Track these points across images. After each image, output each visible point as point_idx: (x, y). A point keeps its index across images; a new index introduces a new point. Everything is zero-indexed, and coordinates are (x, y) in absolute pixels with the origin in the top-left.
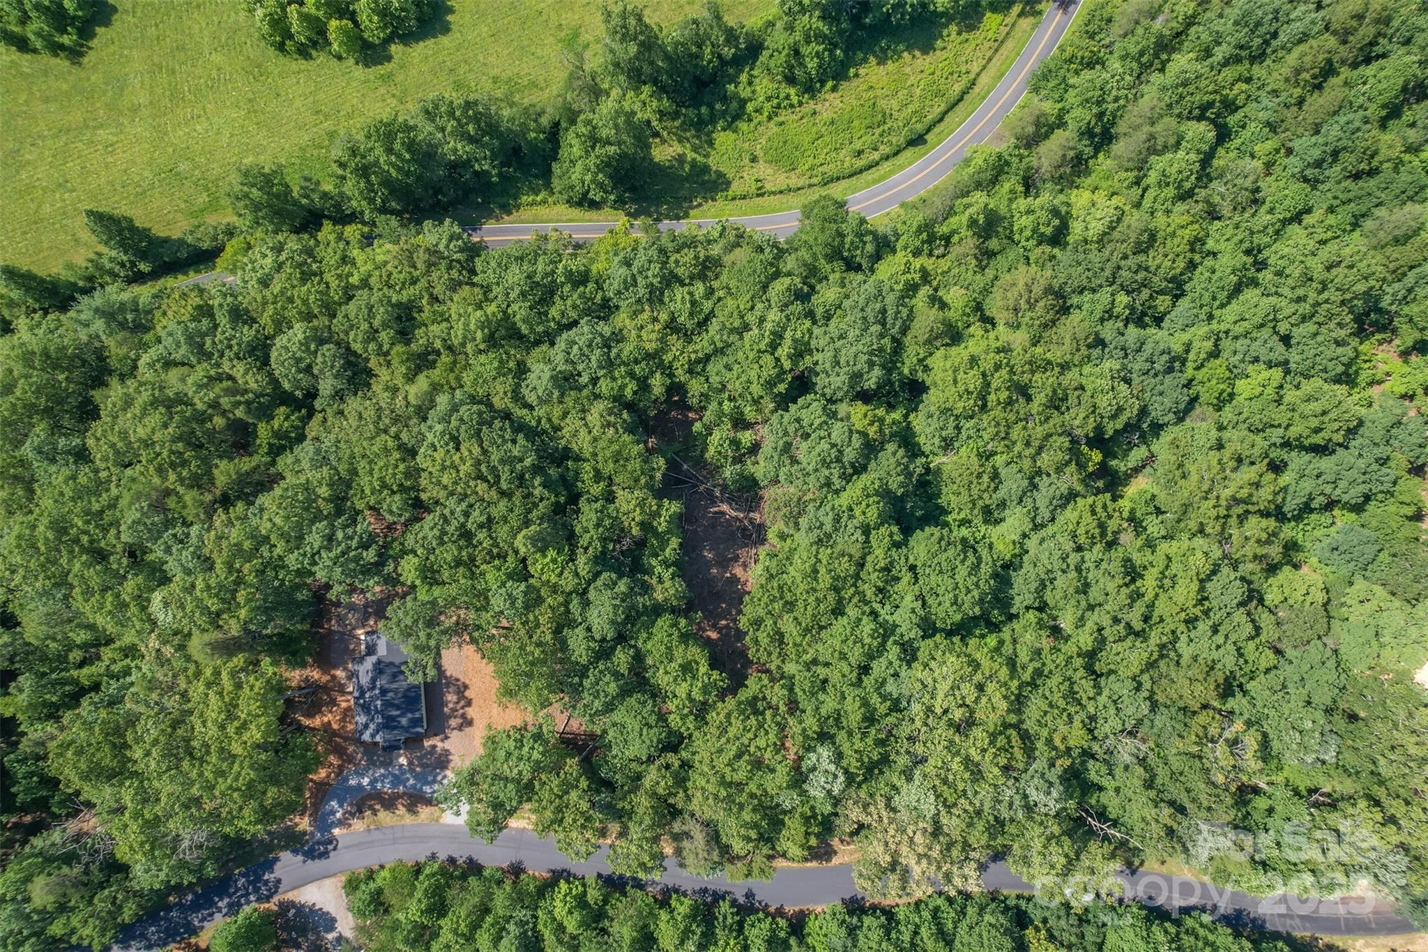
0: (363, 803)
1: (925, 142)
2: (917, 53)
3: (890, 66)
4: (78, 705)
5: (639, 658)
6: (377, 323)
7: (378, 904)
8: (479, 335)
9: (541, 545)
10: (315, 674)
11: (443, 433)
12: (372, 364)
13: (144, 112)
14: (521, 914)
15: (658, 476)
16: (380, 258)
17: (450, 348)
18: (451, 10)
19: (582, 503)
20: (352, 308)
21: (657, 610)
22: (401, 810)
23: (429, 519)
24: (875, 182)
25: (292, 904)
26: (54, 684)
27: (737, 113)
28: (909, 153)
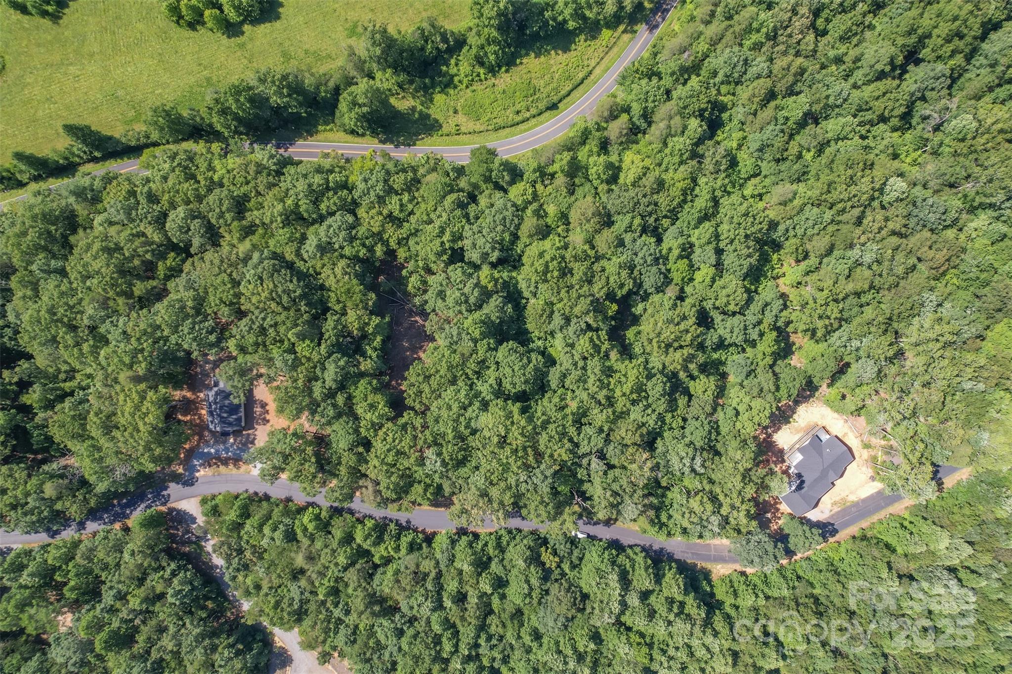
0: (210, 461)
1: (557, 108)
2: (560, 52)
3: (542, 58)
4: (63, 402)
5: (350, 398)
6: (224, 209)
7: (215, 511)
8: (279, 219)
9: (302, 337)
10: (189, 395)
11: (255, 275)
12: (221, 230)
13: (97, 57)
14: (287, 521)
15: (370, 303)
16: (230, 166)
17: (264, 224)
18: (281, 5)
19: (328, 315)
20: (211, 198)
21: (362, 375)
22: (231, 466)
23: (244, 321)
24: (526, 131)
25: (174, 509)
26: (52, 389)
27: (449, 84)
28: (547, 114)
